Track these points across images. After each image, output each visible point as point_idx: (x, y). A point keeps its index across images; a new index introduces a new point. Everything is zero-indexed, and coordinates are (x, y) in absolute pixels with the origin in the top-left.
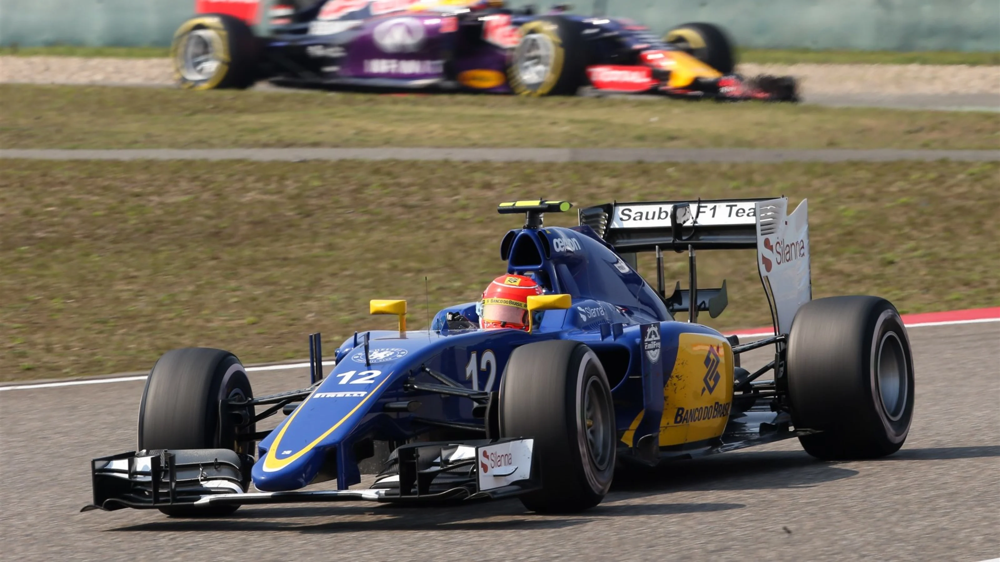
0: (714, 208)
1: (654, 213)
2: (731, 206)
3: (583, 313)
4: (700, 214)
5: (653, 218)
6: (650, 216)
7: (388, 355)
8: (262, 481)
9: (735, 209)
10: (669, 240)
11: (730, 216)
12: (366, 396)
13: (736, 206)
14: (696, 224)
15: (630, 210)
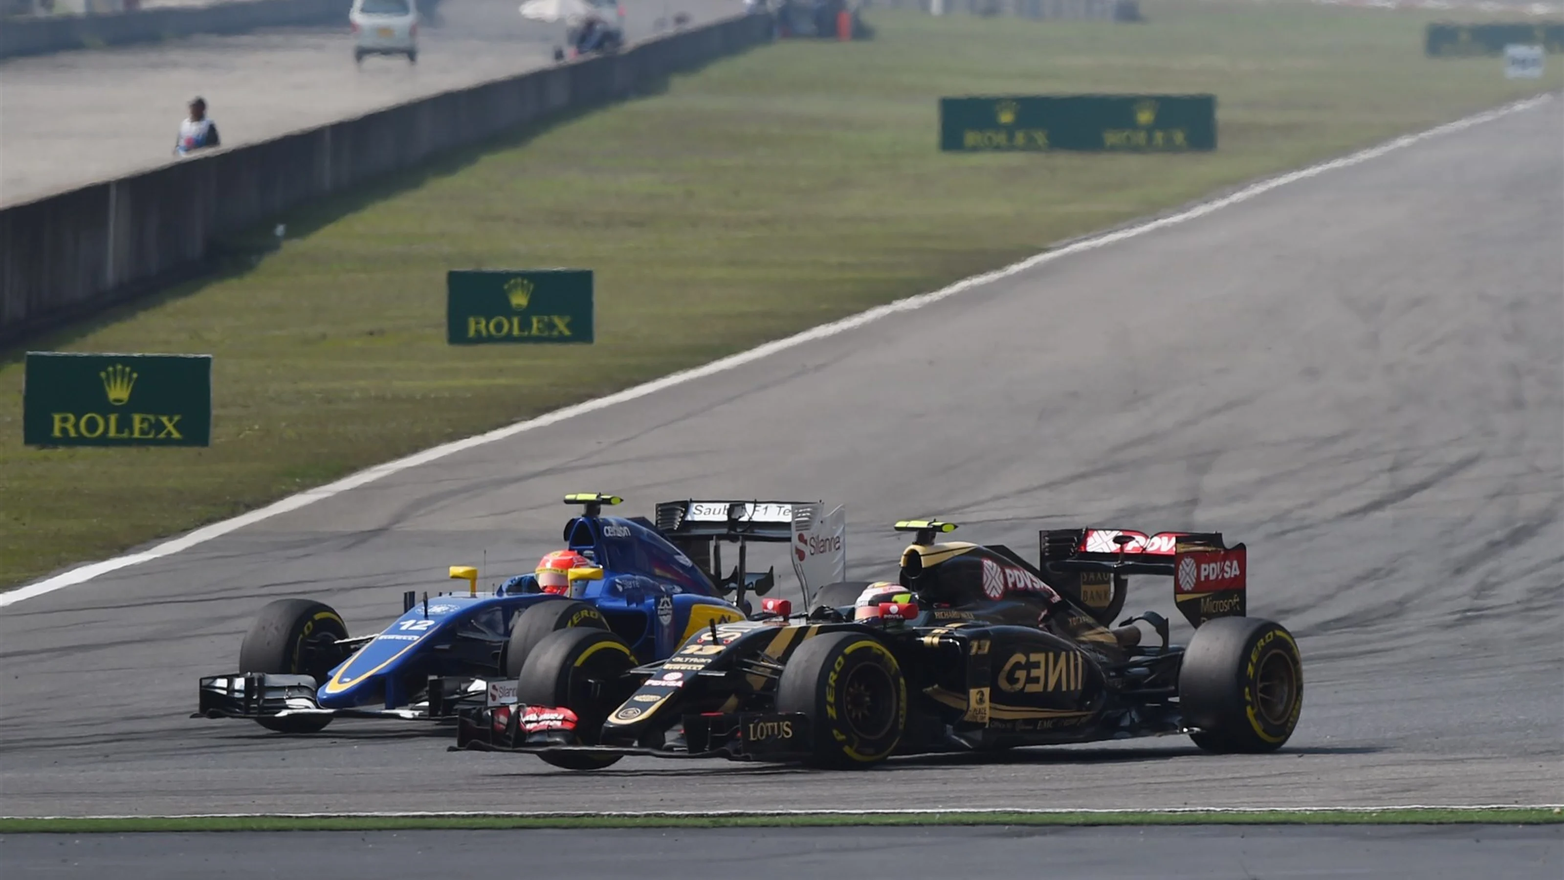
0: (766, 508)
1: (720, 510)
2: (780, 507)
3: (619, 584)
4: (756, 513)
5: (719, 513)
6: (717, 512)
7: (444, 610)
8: (325, 699)
9: (783, 509)
10: (724, 531)
11: (779, 514)
12: (418, 639)
13: (783, 507)
14: (751, 520)
15: (702, 506)
